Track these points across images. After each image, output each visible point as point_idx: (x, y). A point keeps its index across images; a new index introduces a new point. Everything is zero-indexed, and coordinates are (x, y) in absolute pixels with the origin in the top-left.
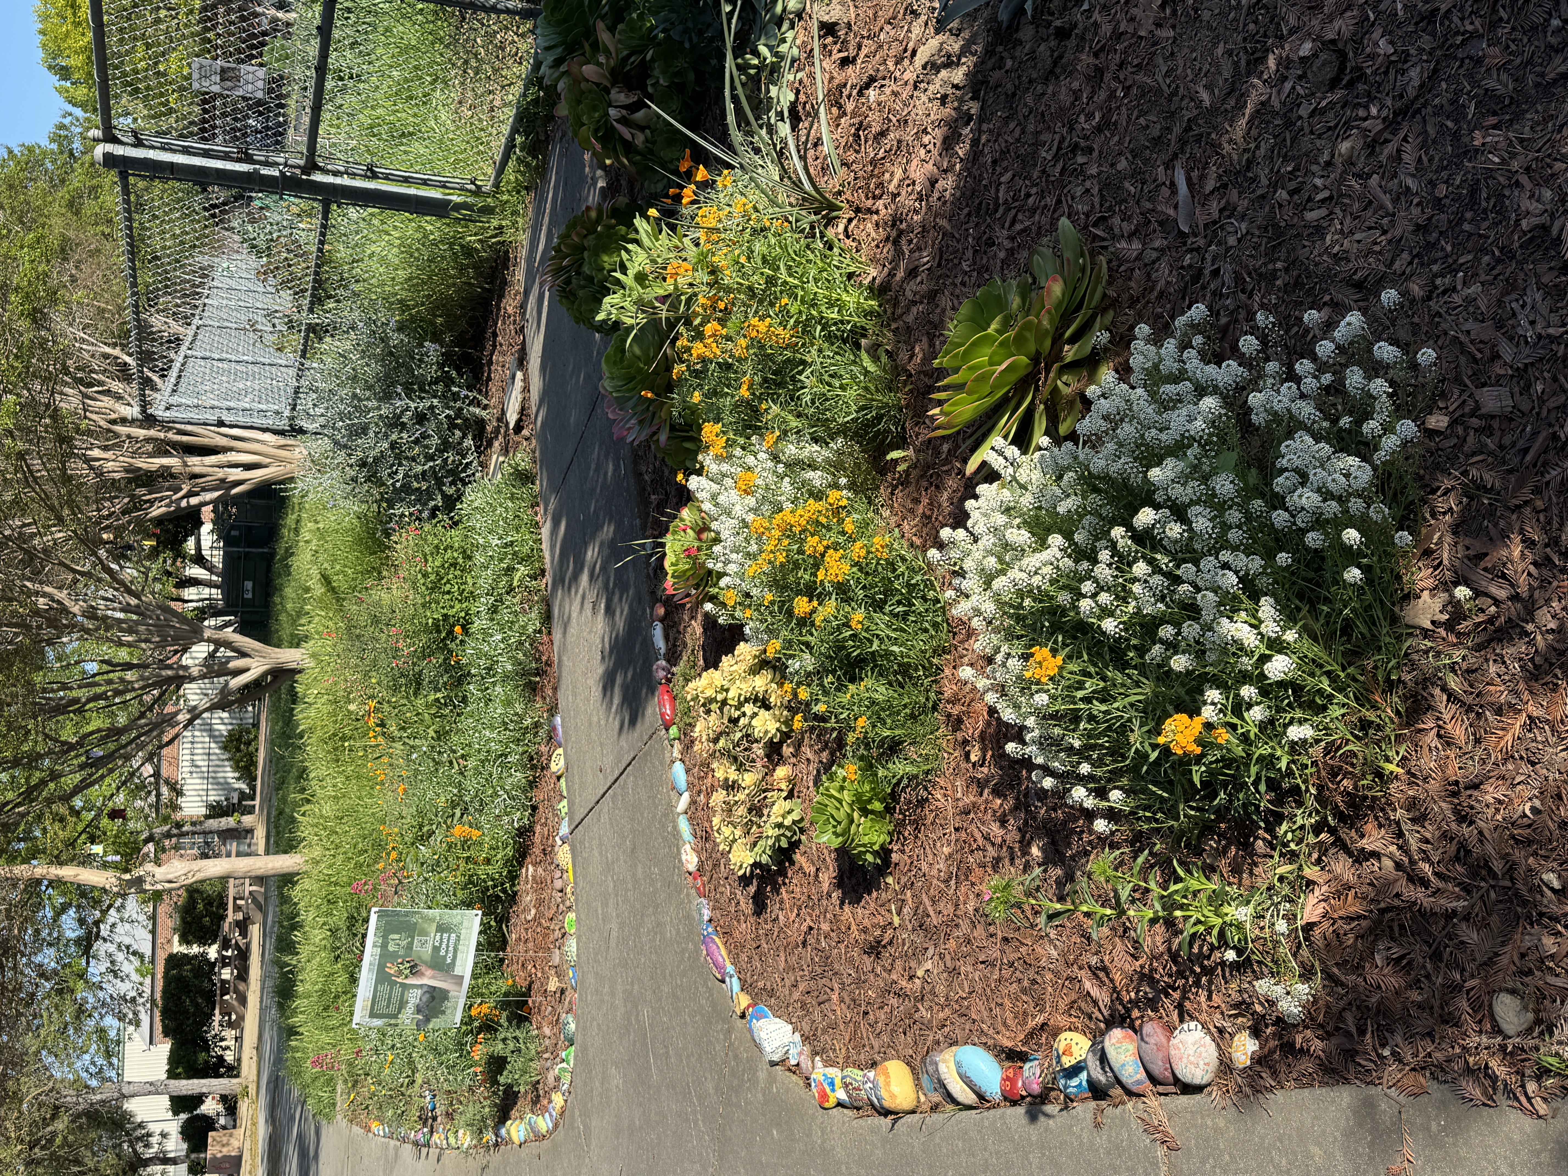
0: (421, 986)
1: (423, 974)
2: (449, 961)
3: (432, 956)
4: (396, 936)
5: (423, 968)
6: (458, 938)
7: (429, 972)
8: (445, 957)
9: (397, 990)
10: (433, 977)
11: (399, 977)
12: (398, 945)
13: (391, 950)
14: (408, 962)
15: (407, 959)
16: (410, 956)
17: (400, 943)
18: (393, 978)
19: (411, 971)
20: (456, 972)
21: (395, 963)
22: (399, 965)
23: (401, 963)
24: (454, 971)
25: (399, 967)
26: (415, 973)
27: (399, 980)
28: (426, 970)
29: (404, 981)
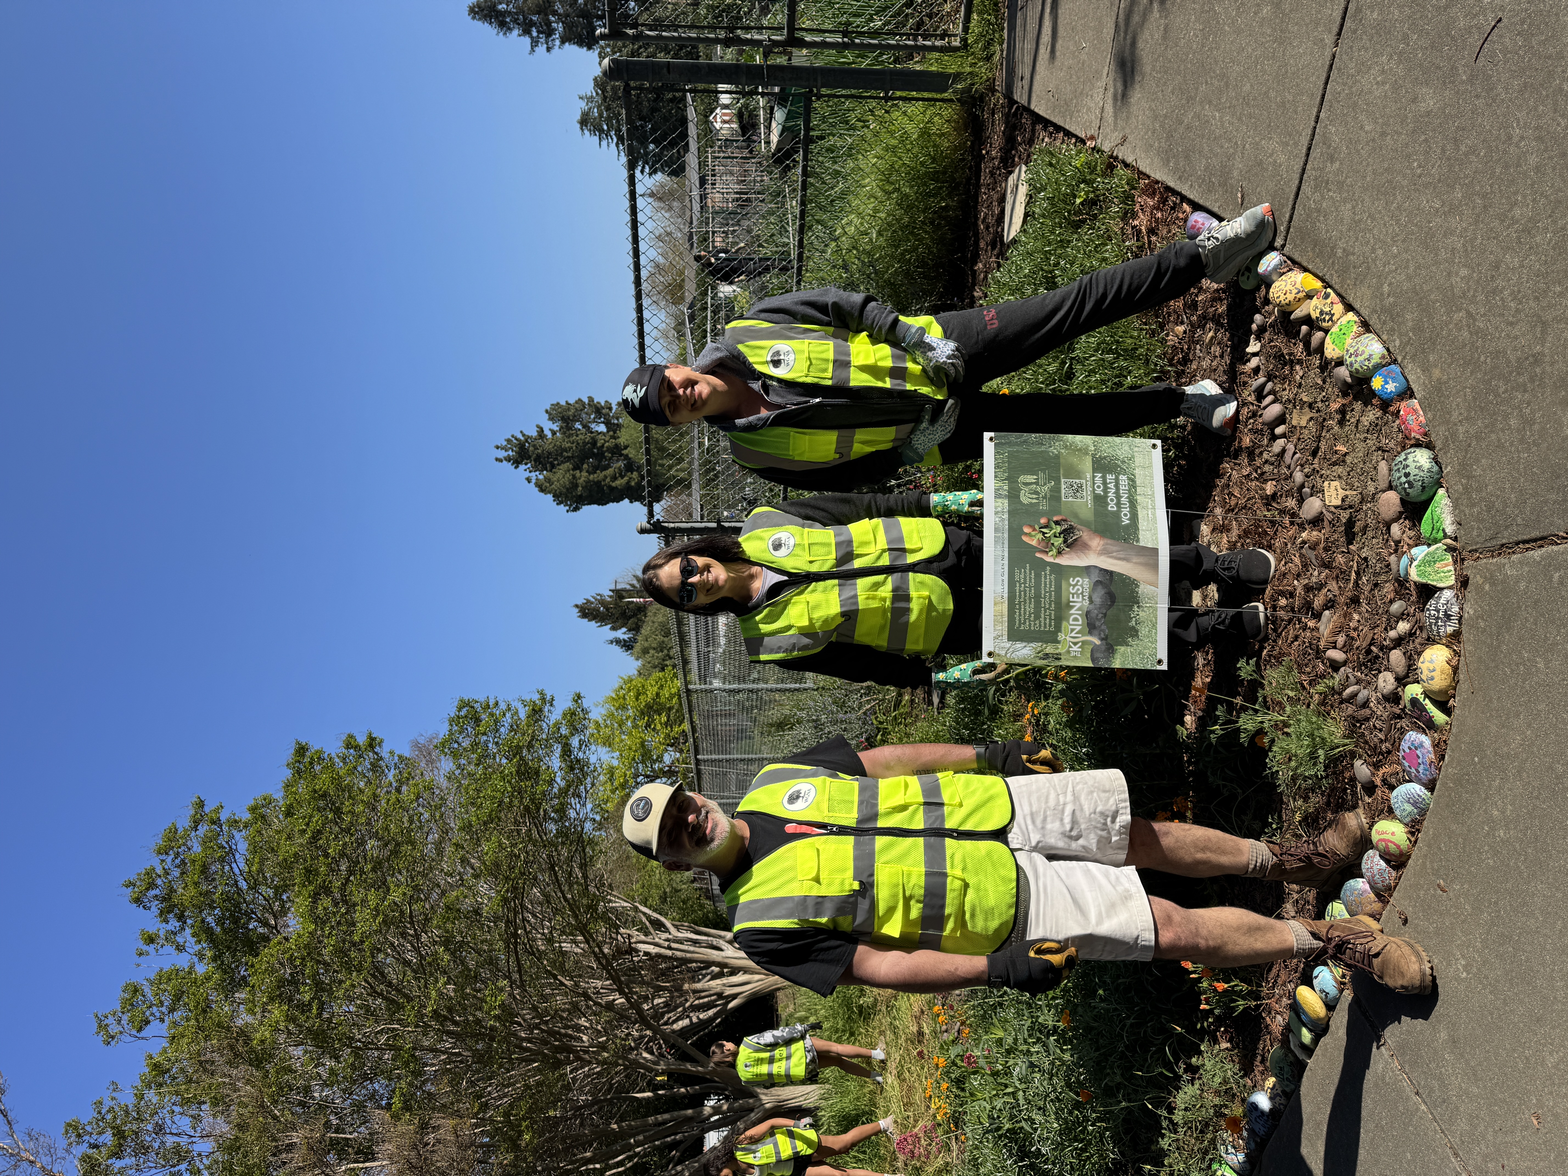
0: (1088, 569)
1: (1085, 547)
2: (1126, 521)
3: (1097, 513)
4: (1031, 478)
5: (1084, 534)
6: (1132, 481)
7: (1096, 543)
8: (1117, 515)
9: (1048, 579)
10: (1105, 552)
11: (1047, 553)
12: (1036, 493)
13: (1026, 502)
14: (1057, 523)
15: (1055, 519)
16: (1059, 513)
17: (1039, 489)
18: (1038, 555)
19: (1065, 541)
20: (1142, 544)
21: (1037, 527)
22: (1044, 530)
23: (1046, 527)
24: (1138, 541)
25: (1044, 533)
26: (1072, 544)
27: (1048, 559)
28: (1091, 539)
29: (1058, 561)
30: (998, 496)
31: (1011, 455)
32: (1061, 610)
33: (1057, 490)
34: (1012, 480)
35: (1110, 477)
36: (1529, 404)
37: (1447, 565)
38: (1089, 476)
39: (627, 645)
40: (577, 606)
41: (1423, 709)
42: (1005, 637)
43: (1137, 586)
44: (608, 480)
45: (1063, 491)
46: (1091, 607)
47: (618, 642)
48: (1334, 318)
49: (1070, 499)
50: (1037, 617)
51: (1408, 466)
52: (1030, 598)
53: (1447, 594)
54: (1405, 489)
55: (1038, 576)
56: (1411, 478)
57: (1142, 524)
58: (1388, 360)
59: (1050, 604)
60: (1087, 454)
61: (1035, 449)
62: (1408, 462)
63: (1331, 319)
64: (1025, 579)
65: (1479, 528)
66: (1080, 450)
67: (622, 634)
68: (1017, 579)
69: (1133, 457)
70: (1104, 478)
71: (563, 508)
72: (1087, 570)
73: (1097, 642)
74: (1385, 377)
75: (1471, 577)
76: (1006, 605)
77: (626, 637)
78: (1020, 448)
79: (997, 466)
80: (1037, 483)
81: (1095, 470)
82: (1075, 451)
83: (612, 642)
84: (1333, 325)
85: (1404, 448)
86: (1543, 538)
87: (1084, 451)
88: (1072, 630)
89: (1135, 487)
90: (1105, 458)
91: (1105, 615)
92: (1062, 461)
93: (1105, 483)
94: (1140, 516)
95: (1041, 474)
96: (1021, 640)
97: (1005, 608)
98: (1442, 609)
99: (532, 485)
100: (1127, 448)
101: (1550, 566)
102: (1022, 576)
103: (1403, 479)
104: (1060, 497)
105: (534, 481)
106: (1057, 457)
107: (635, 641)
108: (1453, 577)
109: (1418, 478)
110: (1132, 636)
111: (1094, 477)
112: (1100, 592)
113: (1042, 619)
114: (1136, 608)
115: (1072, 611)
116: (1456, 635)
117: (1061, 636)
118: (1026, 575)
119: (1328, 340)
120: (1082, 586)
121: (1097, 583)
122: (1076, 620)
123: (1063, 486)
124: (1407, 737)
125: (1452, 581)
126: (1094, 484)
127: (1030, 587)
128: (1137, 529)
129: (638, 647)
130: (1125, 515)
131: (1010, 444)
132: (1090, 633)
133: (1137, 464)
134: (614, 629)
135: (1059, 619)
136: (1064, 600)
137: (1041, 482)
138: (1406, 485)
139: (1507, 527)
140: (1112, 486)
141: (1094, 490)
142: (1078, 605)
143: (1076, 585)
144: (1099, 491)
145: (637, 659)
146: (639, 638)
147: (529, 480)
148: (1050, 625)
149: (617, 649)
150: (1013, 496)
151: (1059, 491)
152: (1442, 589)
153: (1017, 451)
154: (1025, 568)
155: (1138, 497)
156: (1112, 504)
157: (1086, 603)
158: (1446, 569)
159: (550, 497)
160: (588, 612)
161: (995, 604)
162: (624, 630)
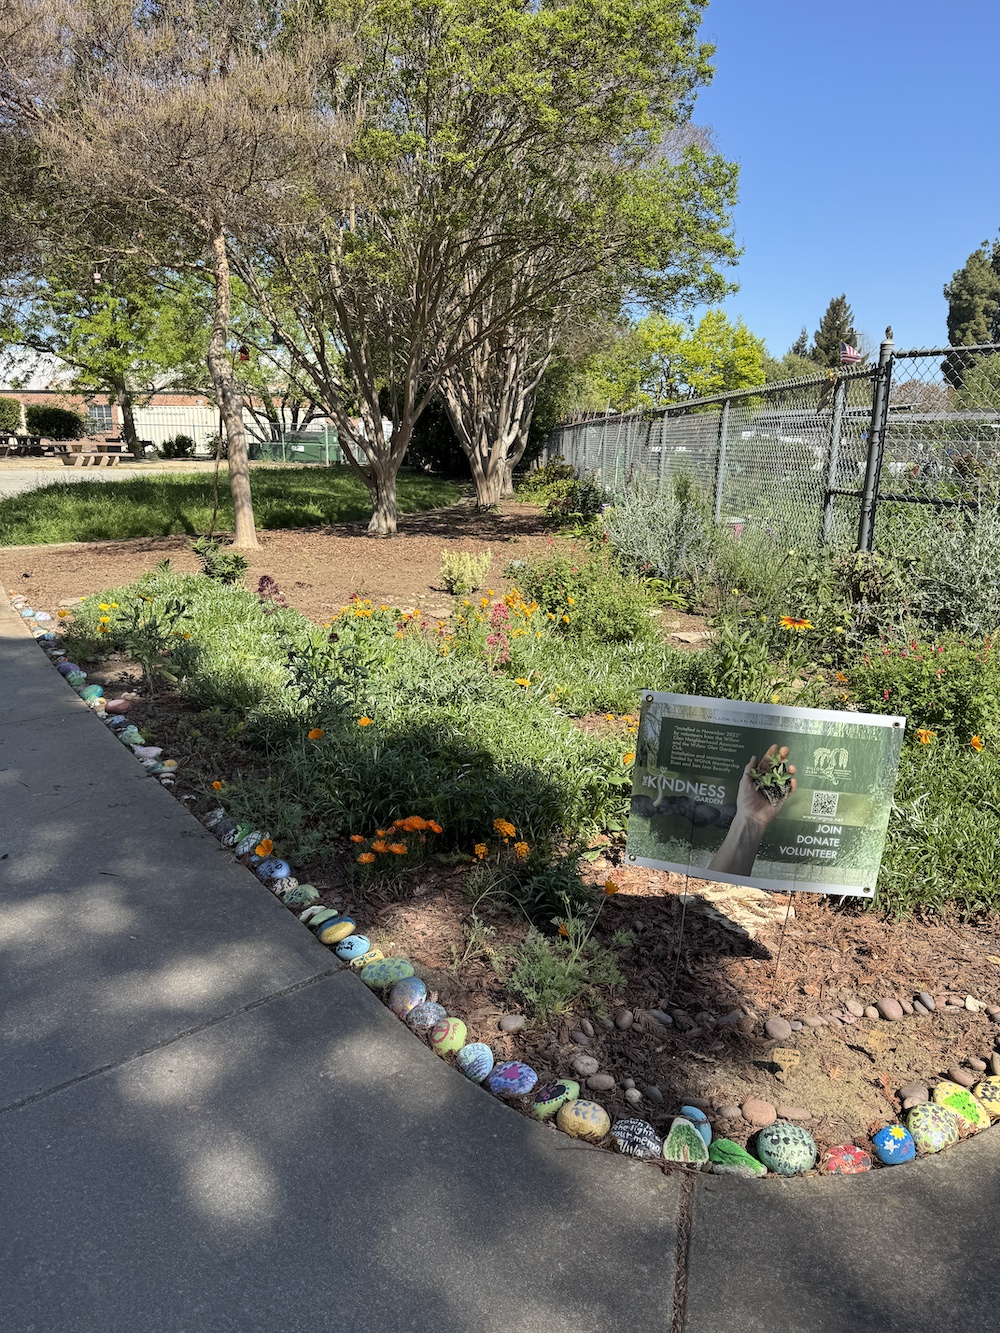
1: (758, 806)
2: (783, 850)
3: (795, 823)
4: (844, 760)
6: (828, 863)
7: (762, 818)
8: (792, 843)
9: (725, 765)
10: (750, 825)
11: (755, 767)
12: (826, 765)
13: (816, 753)
14: (788, 782)
15: (793, 781)
16: (798, 786)
17: (829, 768)
18: (753, 758)
19: (766, 787)
20: (756, 862)
21: (785, 761)
22: (781, 768)
23: (784, 769)
24: (760, 858)
25: (777, 767)
26: (763, 794)
27: (747, 769)
28: (766, 813)
29: (745, 776)
30: (826, 725)
31: (874, 744)
32: (693, 774)
33: (827, 786)
34: (845, 741)
35: (836, 842)
36: (834, 1294)
37: (685, 1156)
38: (840, 821)
39: (798, 349)
40: (844, 297)
41: (554, 1096)
42: (666, 715)
43: (711, 850)
44: (975, 327)
45: (825, 793)
46: (693, 804)
47: (803, 340)
48: (985, 1101)
49: (814, 799)
50: (685, 749)
51: (796, 1143)
52: (706, 745)
53: (655, 1148)
54: (772, 1135)
55: (730, 755)
56: (782, 1144)
57: (778, 866)
58: (922, 1151)
59: (698, 763)
60: (866, 822)
61: (879, 769)
62: (800, 1145)
63: (985, 1096)
64: (726, 742)
65: (714, 1200)
66: (871, 815)
67: (811, 343)
68: (729, 734)
69: (857, 867)
70: (836, 836)
71: (949, 280)
72: (732, 805)
73: (656, 803)
74: (903, 1142)
75: (667, 1179)
76: (701, 720)
77: (807, 347)
78: (881, 754)
79: (862, 727)
80: (837, 767)
81: (845, 828)
82: (871, 811)
83: (803, 333)
84: (978, 1098)
85: (818, 1142)
86: (686, 1266)
87: (870, 818)
88: (670, 781)
89: (821, 864)
90: (859, 840)
91: (683, 815)
92: (861, 796)
93: (829, 836)
94: (788, 865)
95: (847, 773)
96: (662, 731)
97: (698, 718)
98: (641, 1141)
99: (979, 247)
100: (868, 863)
101: (657, 1265)
102: (731, 740)
103: (782, 1136)
104: (818, 789)
105: (983, 249)
106: (866, 792)
107: (803, 356)
108: (671, 1159)
109: (781, 1151)
110: (660, 837)
111: (838, 826)
112: (708, 815)
113: (683, 753)
114: (688, 845)
115: (689, 784)
116: (613, 1147)
117: (664, 770)
118: (732, 744)
119: (960, 1089)
120: (716, 797)
121: (717, 813)
122: (680, 786)
123: (830, 794)
124: (533, 1073)
125: (668, 1157)
126: (830, 825)
127: (718, 746)
128: (774, 860)
129: (797, 359)
130: (790, 851)
131: (889, 743)
132: (665, 798)
133: (848, 870)
134: (817, 335)
135: (684, 771)
136: (702, 777)
137: (837, 772)
138: (775, 1137)
139: (706, 1230)
140: (826, 842)
141: (823, 824)
142: (695, 791)
143: (717, 792)
144: (820, 829)
145: (784, 359)
146: (805, 360)
147: (985, 243)
148: (676, 761)
149: (795, 338)
150: (824, 741)
151: (824, 789)
152: (662, 1146)
153: (878, 751)
154: (739, 743)
155: (809, 866)
156: (804, 840)
157: (697, 799)
158: (681, 1154)
159: (963, 266)
160: (837, 308)
161: (703, 709)
162: (815, 345)
